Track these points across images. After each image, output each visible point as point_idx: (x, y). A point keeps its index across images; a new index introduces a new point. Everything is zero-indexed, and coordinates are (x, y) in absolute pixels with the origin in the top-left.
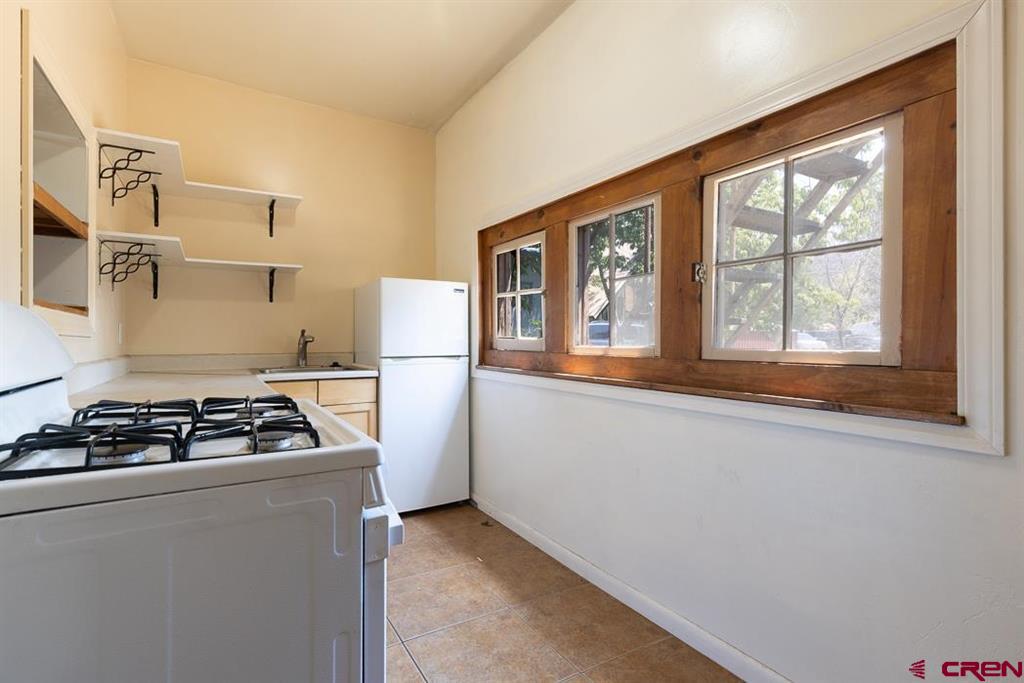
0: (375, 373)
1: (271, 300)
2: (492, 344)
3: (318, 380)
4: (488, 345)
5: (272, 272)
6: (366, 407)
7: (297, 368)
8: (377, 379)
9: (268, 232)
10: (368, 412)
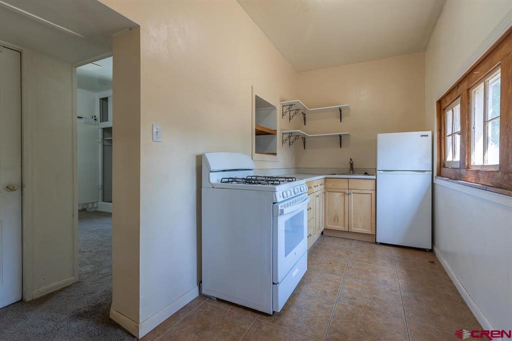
0: (374, 177)
1: (341, 147)
2: (444, 164)
3: (349, 178)
4: (442, 165)
5: (340, 136)
6: (370, 192)
7: (349, 174)
8: (376, 180)
9: (340, 120)
10: (371, 194)
